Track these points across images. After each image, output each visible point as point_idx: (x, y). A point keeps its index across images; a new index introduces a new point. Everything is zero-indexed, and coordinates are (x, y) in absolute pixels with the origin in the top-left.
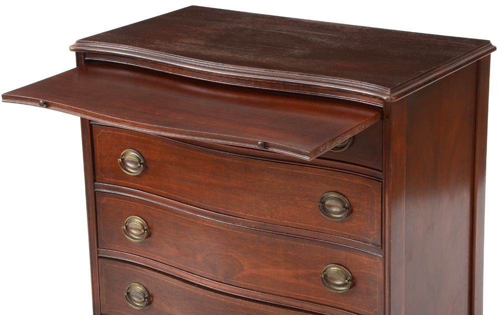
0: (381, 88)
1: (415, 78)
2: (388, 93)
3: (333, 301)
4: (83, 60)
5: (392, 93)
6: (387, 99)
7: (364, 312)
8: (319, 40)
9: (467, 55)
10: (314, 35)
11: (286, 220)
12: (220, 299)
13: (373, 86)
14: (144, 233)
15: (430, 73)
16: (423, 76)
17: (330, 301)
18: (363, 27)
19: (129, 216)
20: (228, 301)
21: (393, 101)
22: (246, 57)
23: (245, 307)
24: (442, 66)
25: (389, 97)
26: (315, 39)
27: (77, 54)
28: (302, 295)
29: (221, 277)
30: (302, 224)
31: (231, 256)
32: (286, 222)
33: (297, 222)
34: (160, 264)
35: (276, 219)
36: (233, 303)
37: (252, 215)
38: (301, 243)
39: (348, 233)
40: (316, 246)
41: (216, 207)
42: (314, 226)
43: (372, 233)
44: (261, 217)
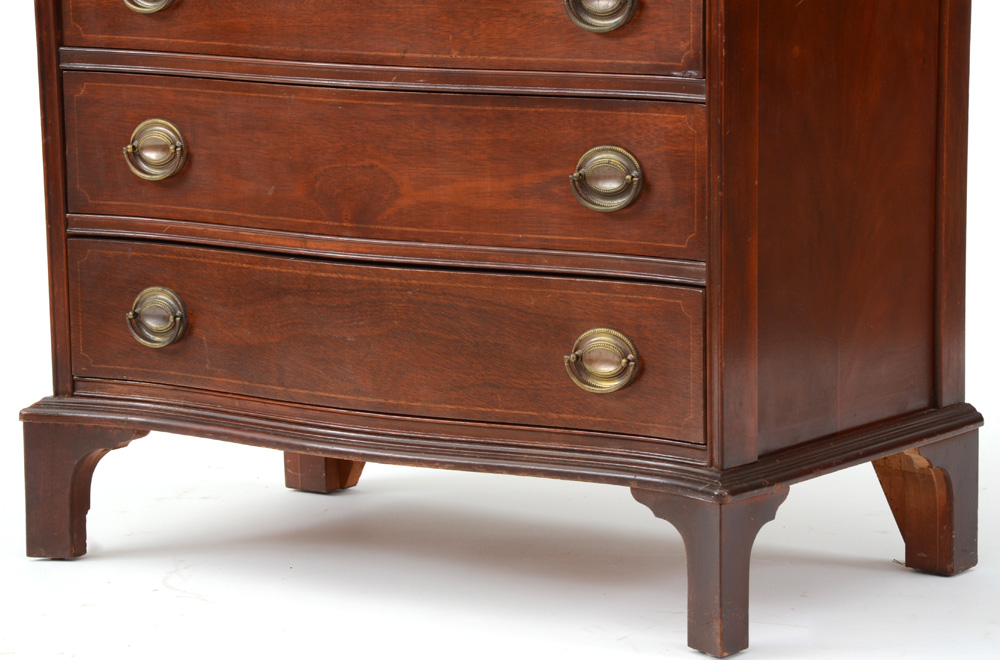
3: (599, 240)
17: (592, 239)
28: (530, 236)
29: (351, 222)
30: (530, 59)
31: (372, 166)
32: (495, 58)
33: (519, 56)
34: (212, 228)
35: (472, 54)
36: (375, 279)
37: (419, 55)
38: (528, 109)
39: (631, 62)
40: (561, 110)
41: (338, 51)
42: (556, 60)
43: (683, 45)
44: (440, 56)
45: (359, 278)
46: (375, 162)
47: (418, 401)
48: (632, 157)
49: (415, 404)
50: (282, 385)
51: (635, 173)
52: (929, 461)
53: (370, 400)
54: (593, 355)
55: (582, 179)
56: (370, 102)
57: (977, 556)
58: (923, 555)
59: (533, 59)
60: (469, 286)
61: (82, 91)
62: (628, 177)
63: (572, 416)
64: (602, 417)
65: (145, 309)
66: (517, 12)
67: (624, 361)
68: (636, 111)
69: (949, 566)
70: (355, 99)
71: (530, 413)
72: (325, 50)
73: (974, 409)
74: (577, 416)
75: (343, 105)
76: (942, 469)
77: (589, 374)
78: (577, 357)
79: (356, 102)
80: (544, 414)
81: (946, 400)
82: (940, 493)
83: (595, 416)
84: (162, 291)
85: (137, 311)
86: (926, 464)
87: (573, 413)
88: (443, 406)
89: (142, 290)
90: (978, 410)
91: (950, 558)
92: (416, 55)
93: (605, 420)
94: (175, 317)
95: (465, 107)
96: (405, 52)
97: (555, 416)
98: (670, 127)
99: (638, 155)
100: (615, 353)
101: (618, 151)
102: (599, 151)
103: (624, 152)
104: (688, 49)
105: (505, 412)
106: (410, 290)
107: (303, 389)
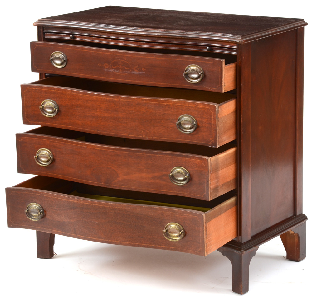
0: (235, 36)
1: (256, 33)
2: (240, 39)
3: (178, 192)
4: (42, 32)
5: (241, 38)
6: (239, 42)
7: (197, 196)
8: (197, 19)
9: (289, 25)
10: (193, 17)
11: (155, 137)
12: (95, 205)
13: (231, 36)
14: (50, 159)
15: (266, 31)
16: (261, 32)
17: (176, 192)
18: (225, 14)
19: (39, 149)
20: (101, 206)
21: (242, 43)
22: (151, 25)
23: (112, 208)
24: (273, 28)
25: (240, 40)
26: (193, 18)
27: (38, 28)
28: (157, 190)
29: (104, 183)
30: (166, 139)
31: (110, 168)
33: (163, 137)
35: (149, 136)
36: (104, 206)
37: (133, 136)
38: (156, 155)
39: (196, 141)
40: (166, 156)
41: (109, 133)
42: (174, 139)
43: (211, 139)
44: (140, 136)
45: (99, 205)
46: (111, 167)
47: (118, 241)
48: (186, 170)
50: (75, 234)
51: (187, 175)
52: (294, 232)
53: (103, 240)
54: (171, 230)
55: (173, 176)
56: (109, 150)
57: (306, 255)
58: (291, 256)
61: (21, 139)
62: (186, 176)
63: (165, 247)
64: (174, 247)
65: (31, 209)
66: (162, 125)
67: (180, 232)
68: (188, 158)
69: (298, 259)
70: (105, 149)
71: (152, 245)
72: (104, 132)
73: (305, 216)
74: (166, 247)
75: (101, 150)
76: (297, 234)
77: (169, 235)
78: (166, 230)
79: (105, 150)
80: (156, 246)
81: (298, 214)
82: (296, 239)
84: (36, 204)
85: (28, 209)
86: (293, 233)
87: (165, 246)
88: (126, 242)
89: (29, 203)
90: (306, 216)
91: (299, 257)
93: (175, 248)
94: (41, 212)
95: (138, 153)
96: (129, 134)
97: (160, 246)
98: (197, 163)
99: (188, 170)
100: (178, 230)
101: (182, 169)
102: (177, 168)
103: (184, 169)
104: (212, 140)
105: (145, 245)
106: (115, 210)
107: (82, 236)
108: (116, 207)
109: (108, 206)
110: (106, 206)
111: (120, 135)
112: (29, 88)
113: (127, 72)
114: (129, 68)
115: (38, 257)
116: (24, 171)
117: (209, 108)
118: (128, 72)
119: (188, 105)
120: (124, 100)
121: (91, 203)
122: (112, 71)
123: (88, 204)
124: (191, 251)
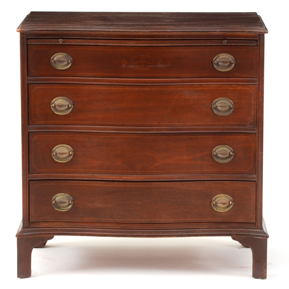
3: (219, 170)
17: (217, 170)
28: (198, 171)
30: (199, 123)
32: (188, 123)
33: (196, 122)
34: (83, 175)
35: (181, 123)
37: (164, 124)
38: (198, 137)
39: (231, 123)
40: (208, 136)
41: (136, 123)
43: (249, 119)
44: (171, 124)
45: (143, 186)
46: (148, 153)
47: (162, 219)
48: (231, 148)
49: (161, 220)
54: (220, 202)
56: (147, 137)
59: (200, 123)
60: (180, 186)
61: (35, 138)
62: (231, 153)
64: (221, 218)
66: (195, 111)
75: (137, 138)
79: (141, 137)
80: (202, 219)
83: (218, 218)
87: (211, 218)
88: (171, 220)
92: (163, 124)
96: (160, 123)
97: (206, 219)
98: (243, 140)
99: (233, 147)
100: (227, 201)
102: (220, 147)
104: (251, 119)
105: (190, 219)
106: (161, 188)
107: (121, 219)
108: (162, 186)
109: (153, 186)
110: (151, 186)
111: (149, 124)
112: (37, 87)
113: (149, 66)
114: (153, 62)
115: (18, 277)
116: (37, 170)
117: (249, 89)
118: (151, 66)
119: (224, 89)
120: (156, 89)
121: (135, 185)
122: (132, 66)
123: (130, 186)
124: (240, 219)
